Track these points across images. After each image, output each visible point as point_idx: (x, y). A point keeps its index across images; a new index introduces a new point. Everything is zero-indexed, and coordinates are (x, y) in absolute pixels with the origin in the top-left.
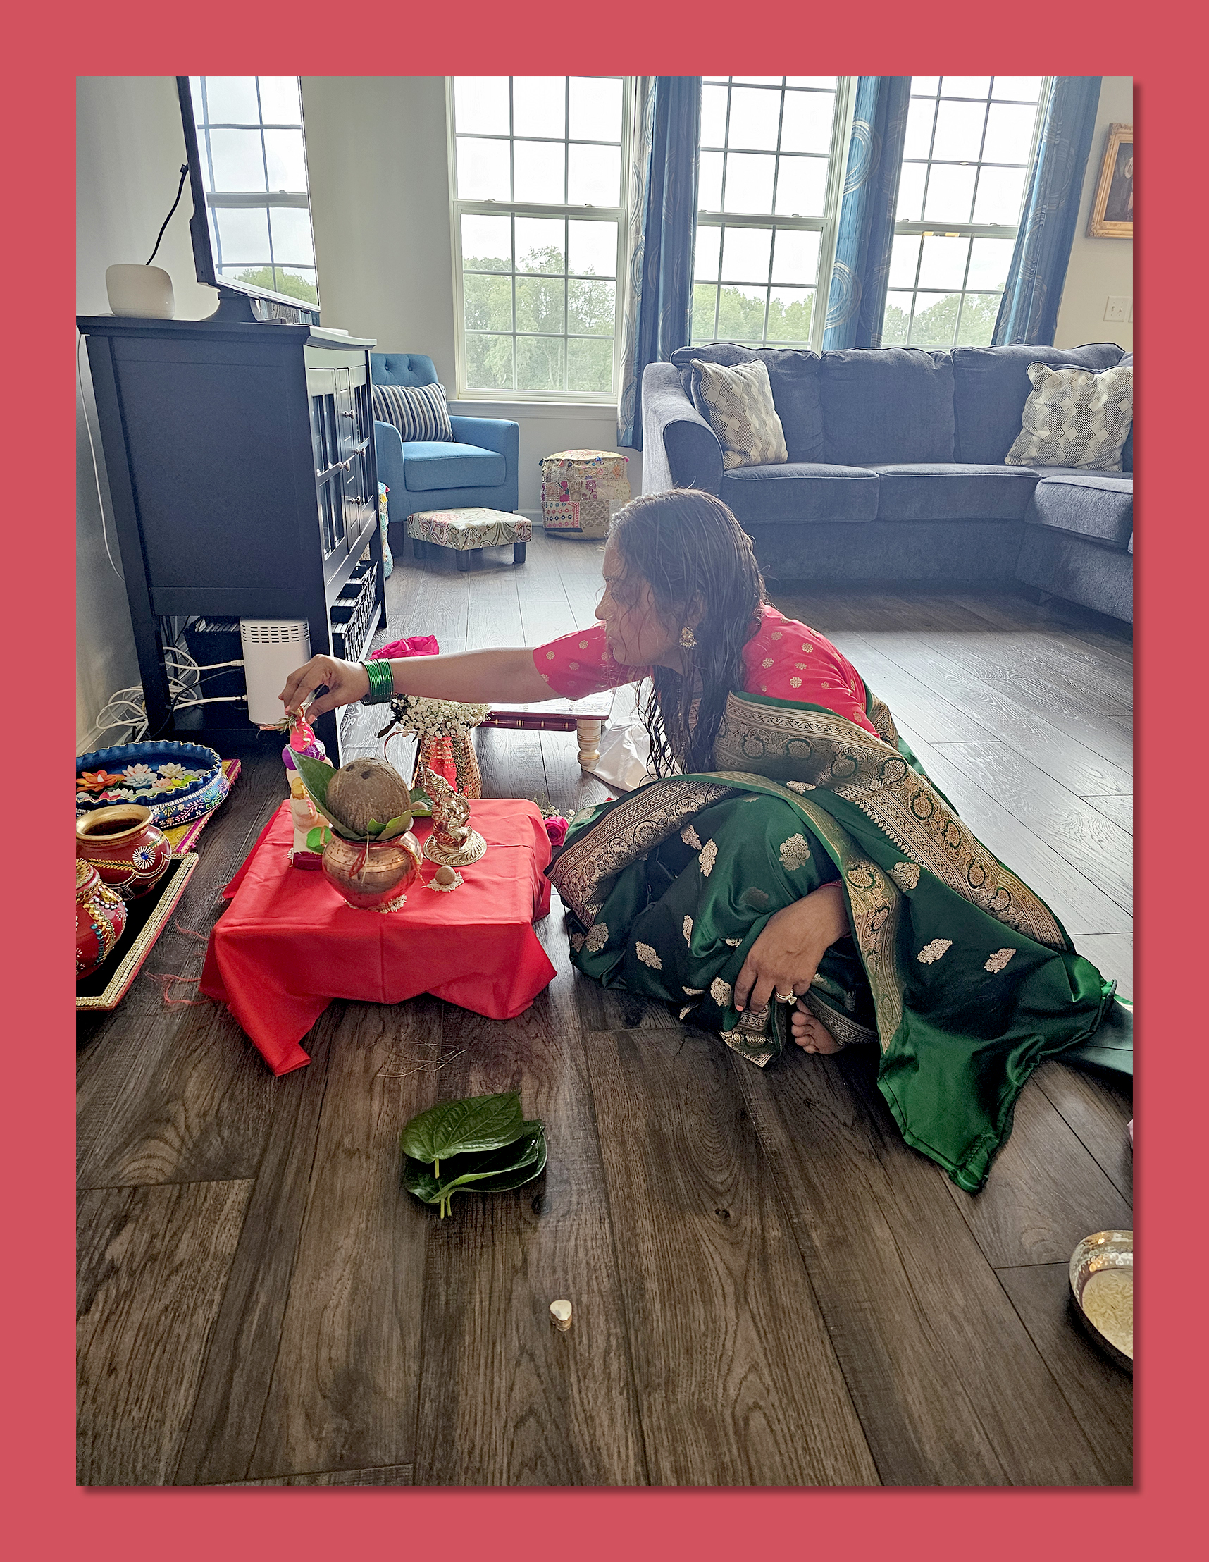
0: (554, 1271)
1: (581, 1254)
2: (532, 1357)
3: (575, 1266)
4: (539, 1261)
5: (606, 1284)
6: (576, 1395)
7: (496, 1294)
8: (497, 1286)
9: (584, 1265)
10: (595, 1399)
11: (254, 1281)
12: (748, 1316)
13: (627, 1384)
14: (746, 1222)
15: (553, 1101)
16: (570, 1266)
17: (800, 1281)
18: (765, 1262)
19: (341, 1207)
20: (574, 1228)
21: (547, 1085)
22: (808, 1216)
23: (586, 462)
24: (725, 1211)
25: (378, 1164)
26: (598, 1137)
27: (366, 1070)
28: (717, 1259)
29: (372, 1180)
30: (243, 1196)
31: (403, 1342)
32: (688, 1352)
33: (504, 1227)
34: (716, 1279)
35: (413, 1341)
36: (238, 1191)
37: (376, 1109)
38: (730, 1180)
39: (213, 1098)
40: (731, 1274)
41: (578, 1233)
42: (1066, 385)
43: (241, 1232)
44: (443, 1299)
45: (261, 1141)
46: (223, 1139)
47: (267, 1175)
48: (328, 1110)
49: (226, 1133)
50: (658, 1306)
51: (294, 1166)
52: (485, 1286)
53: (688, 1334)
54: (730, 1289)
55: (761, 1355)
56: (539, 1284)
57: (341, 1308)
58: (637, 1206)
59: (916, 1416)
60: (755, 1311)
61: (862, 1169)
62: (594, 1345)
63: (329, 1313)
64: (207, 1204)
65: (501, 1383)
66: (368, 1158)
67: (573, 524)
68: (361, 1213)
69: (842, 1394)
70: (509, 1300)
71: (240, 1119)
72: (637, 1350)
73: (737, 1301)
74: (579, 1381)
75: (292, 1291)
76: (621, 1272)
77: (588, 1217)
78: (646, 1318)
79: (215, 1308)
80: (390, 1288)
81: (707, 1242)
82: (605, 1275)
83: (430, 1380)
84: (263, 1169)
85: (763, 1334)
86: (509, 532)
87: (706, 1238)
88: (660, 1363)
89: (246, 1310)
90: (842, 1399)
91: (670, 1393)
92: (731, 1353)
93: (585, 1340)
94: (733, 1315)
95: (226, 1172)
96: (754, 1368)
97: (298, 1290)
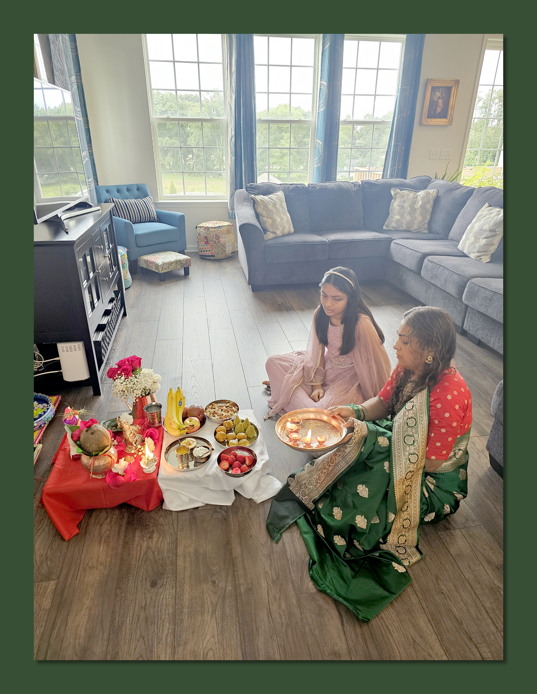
0: (155, 608)
1: (164, 601)
2: (143, 638)
3: (161, 605)
4: (150, 604)
5: (171, 610)
6: (156, 649)
7: (135, 617)
8: (135, 614)
9: (164, 605)
10: (161, 651)
11: (56, 618)
12: (215, 618)
13: (172, 645)
14: (221, 585)
15: (163, 542)
16: (160, 605)
17: (234, 605)
18: (224, 599)
19: (86, 589)
20: (164, 591)
21: (162, 536)
22: (242, 581)
23: (215, 228)
24: (215, 582)
25: (100, 571)
26: (177, 556)
27: (99, 534)
28: (209, 599)
29: (97, 578)
30: (54, 587)
31: (103, 636)
32: (193, 632)
33: (140, 593)
34: (207, 606)
35: (106, 635)
36: (52, 585)
37: (101, 550)
38: (218, 569)
39: (44, 549)
40: (212, 604)
41: (164, 593)
42: (406, 197)
43: (52, 600)
44: (117, 620)
45: (61, 565)
46: (47, 565)
47: (62, 579)
48: (84, 552)
49: (49, 563)
50: (186, 617)
51: (72, 574)
52: (131, 615)
53: (194, 626)
54: (210, 609)
55: (216, 632)
56: (149, 613)
57: (83, 625)
58: (186, 581)
59: (260, 649)
60: (217, 617)
61: (263, 561)
62: (164, 633)
63: (80, 628)
64: (41, 590)
65: (132, 648)
66: (97, 569)
67: (211, 253)
68: (93, 591)
69: (239, 643)
70: (139, 619)
71: (54, 557)
72: (177, 633)
73: (212, 614)
74: (157, 645)
75: (68, 621)
76: (177, 606)
77: (169, 587)
78: (182, 622)
79: (43, 628)
80: (100, 617)
81: (207, 593)
82: (171, 608)
83: (110, 648)
84: (61, 576)
85: (218, 624)
86: (181, 263)
87: (206, 592)
88: (183, 637)
89: (53, 628)
90: (238, 644)
91: (185, 647)
92: (206, 632)
93: (161, 630)
94: (209, 617)
95: (49, 579)
96: (213, 636)
97: (70, 620)
